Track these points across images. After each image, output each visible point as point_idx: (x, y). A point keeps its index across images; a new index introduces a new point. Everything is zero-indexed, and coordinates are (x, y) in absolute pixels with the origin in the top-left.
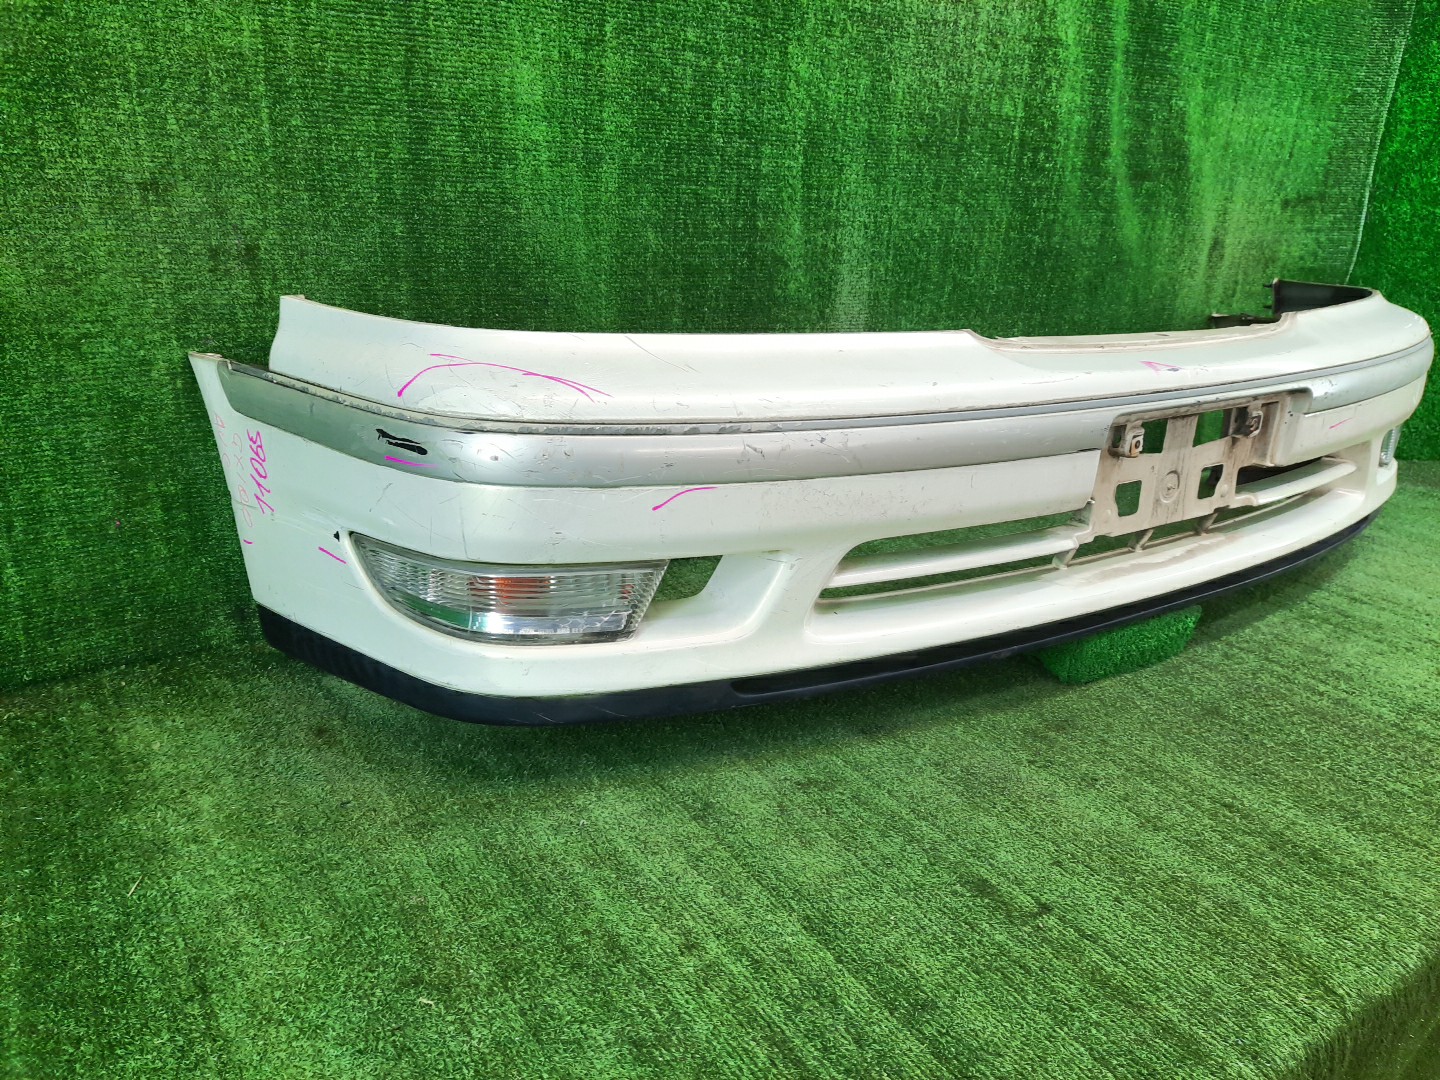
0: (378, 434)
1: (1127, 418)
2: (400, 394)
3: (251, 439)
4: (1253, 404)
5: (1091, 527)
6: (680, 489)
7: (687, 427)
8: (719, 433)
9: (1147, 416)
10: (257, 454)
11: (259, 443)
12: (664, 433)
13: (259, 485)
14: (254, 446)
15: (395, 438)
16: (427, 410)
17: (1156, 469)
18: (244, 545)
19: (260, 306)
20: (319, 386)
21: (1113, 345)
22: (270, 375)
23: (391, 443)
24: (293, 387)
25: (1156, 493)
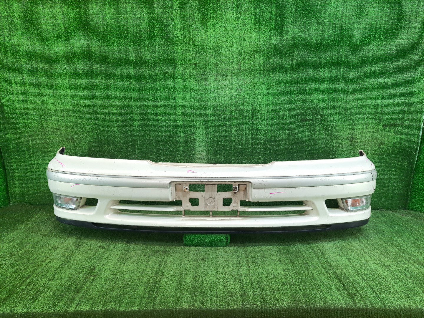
1: (183, 182)
4: (233, 184)
5: (182, 207)
6: (74, 184)
7: (75, 173)
8: (80, 175)
9: (190, 183)
12: (71, 174)
17: (204, 196)
21: (190, 166)
25: (205, 202)
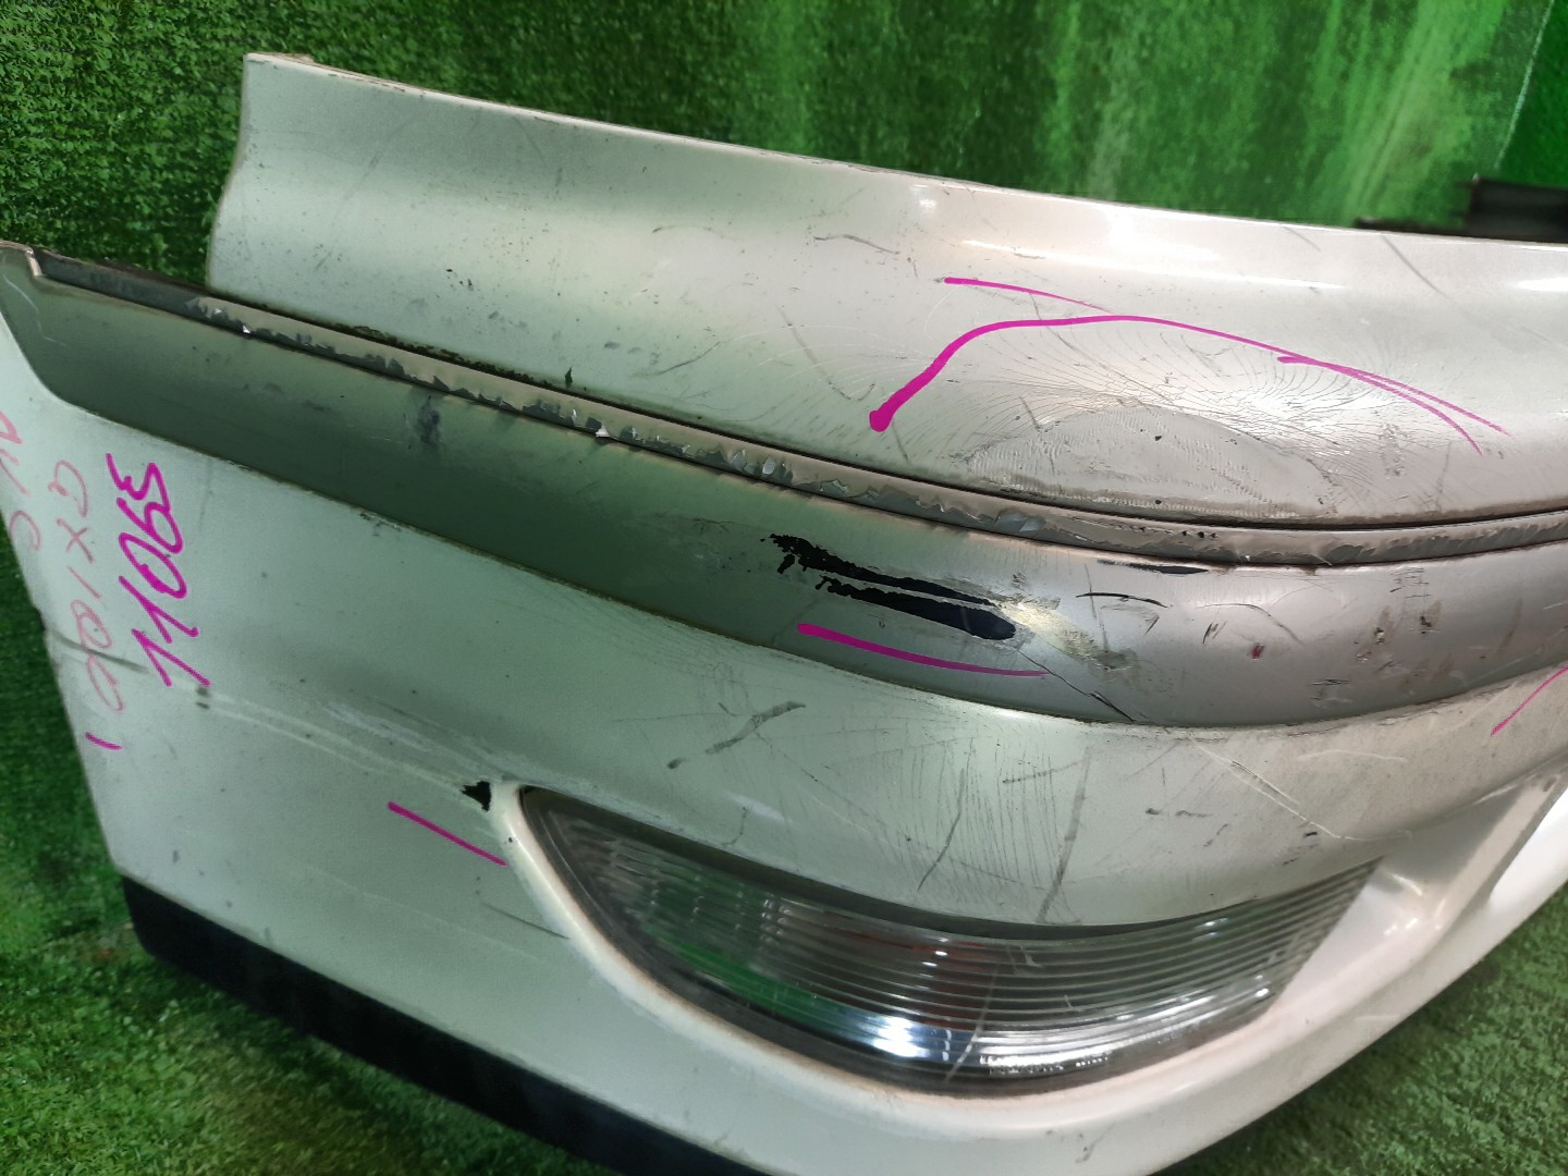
0: (779, 555)
2: (881, 419)
3: (125, 485)
10: (148, 528)
11: (154, 495)
13: (151, 609)
14: (138, 507)
15: (865, 574)
16: (1007, 483)
18: (86, 749)
19: (86, 90)
20: (451, 358)
22: (216, 307)
23: (837, 588)
24: (326, 354)
